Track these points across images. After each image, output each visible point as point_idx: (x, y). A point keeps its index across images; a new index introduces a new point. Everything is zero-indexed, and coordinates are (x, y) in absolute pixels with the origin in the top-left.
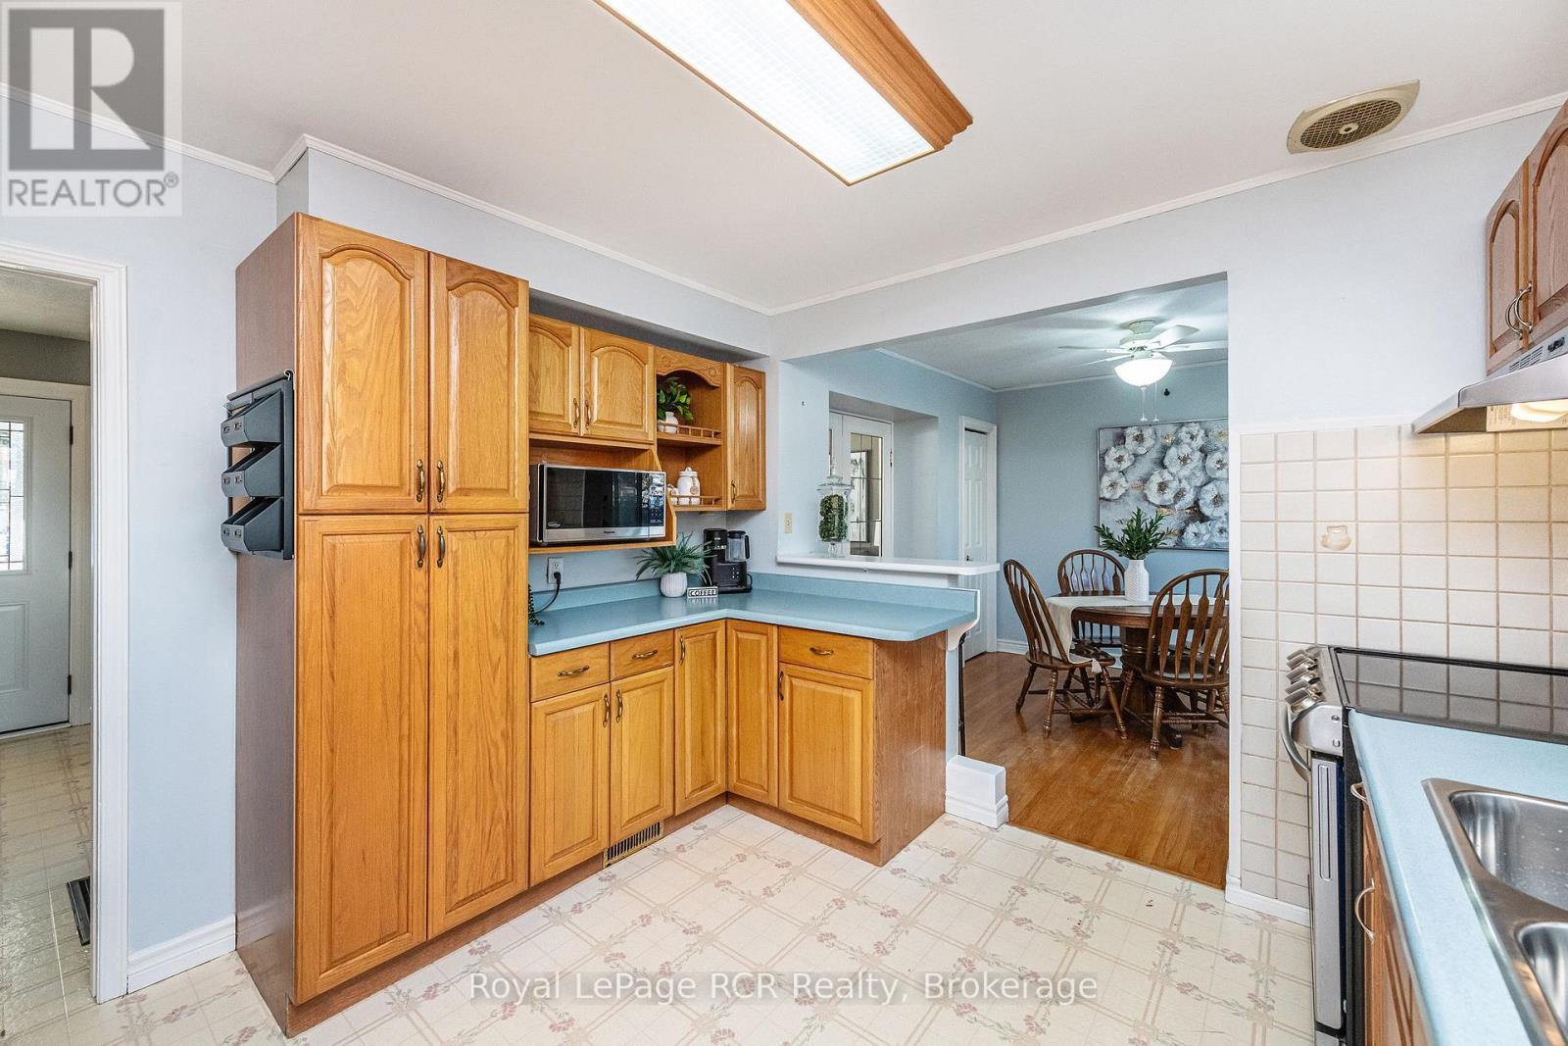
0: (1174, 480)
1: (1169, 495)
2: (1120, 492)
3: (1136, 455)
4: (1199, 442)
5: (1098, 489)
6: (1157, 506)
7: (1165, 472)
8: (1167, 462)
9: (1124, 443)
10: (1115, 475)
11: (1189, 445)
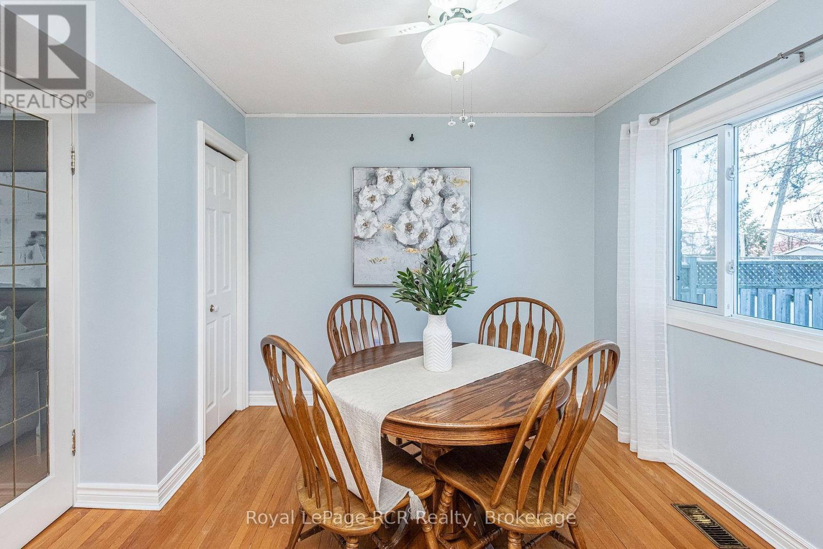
0: (419, 221)
1: (415, 236)
2: (373, 231)
3: (387, 196)
4: (439, 186)
5: (353, 227)
6: (404, 245)
7: (411, 212)
8: (413, 204)
9: (376, 183)
10: (368, 214)
11: (431, 188)
